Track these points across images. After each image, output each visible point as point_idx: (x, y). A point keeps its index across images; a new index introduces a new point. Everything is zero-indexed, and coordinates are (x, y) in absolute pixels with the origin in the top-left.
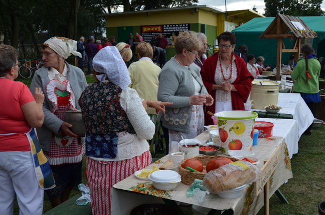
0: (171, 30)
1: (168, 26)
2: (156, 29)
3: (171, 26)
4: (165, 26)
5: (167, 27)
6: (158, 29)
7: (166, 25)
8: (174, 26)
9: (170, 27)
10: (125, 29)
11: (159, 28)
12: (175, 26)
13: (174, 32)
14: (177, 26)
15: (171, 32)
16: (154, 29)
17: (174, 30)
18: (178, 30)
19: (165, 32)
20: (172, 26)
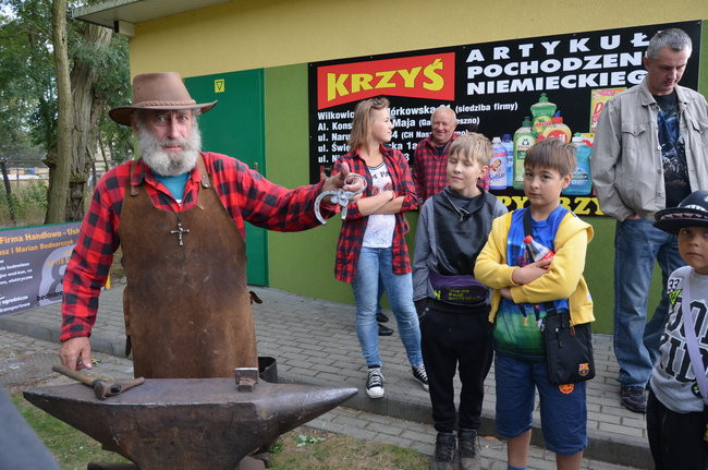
0: (528, 84)
1: (501, 53)
2: (409, 78)
3: (526, 50)
4: (476, 55)
5: (489, 59)
6: (421, 78)
7: (487, 49)
8: (550, 48)
9: (515, 55)
10: (220, 87)
11: (429, 71)
12: (561, 53)
13: (552, 95)
14: (574, 46)
15: (528, 99)
16: (398, 79)
17: (552, 84)
18: (584, 81)
19: (476, 99)
20: (538, 54)
